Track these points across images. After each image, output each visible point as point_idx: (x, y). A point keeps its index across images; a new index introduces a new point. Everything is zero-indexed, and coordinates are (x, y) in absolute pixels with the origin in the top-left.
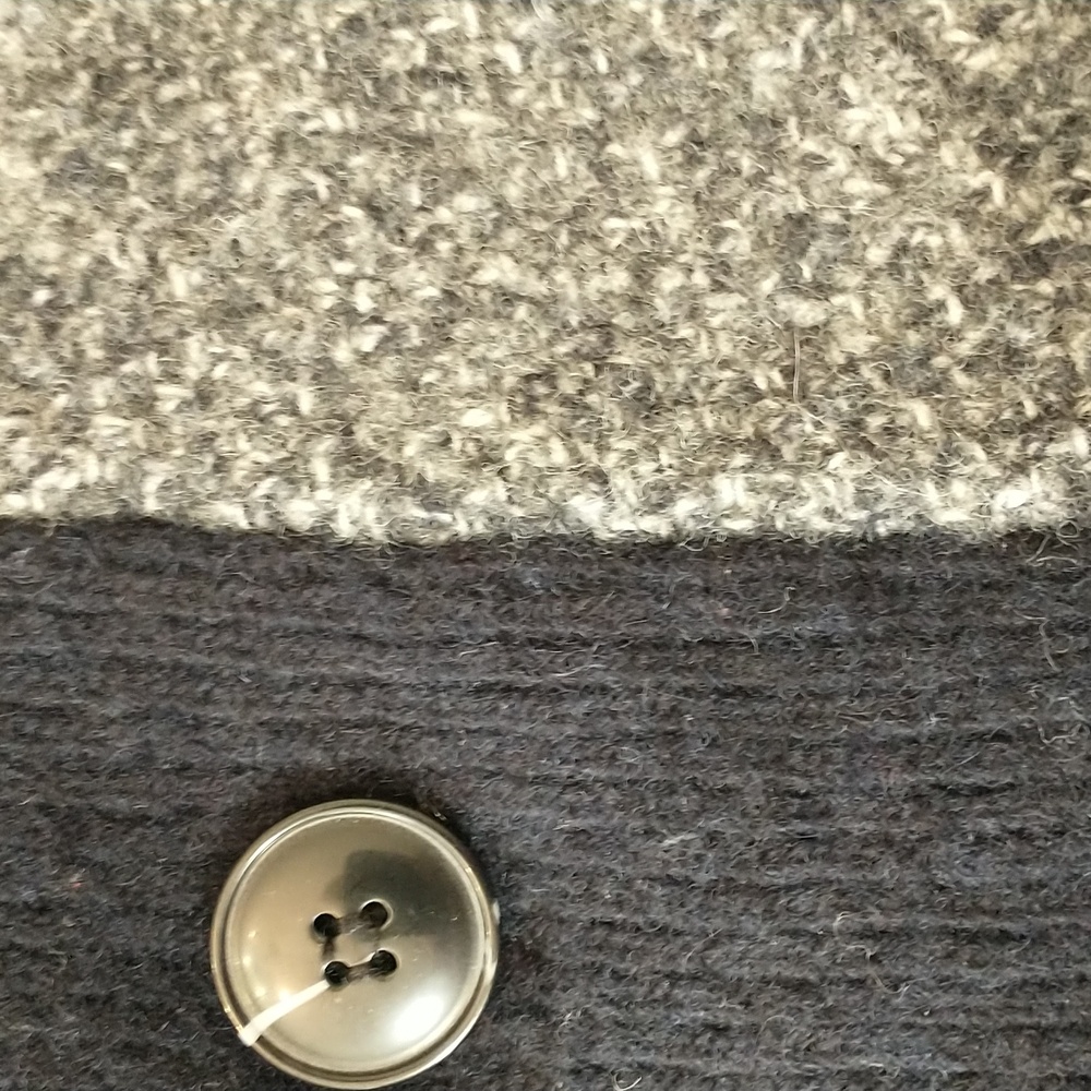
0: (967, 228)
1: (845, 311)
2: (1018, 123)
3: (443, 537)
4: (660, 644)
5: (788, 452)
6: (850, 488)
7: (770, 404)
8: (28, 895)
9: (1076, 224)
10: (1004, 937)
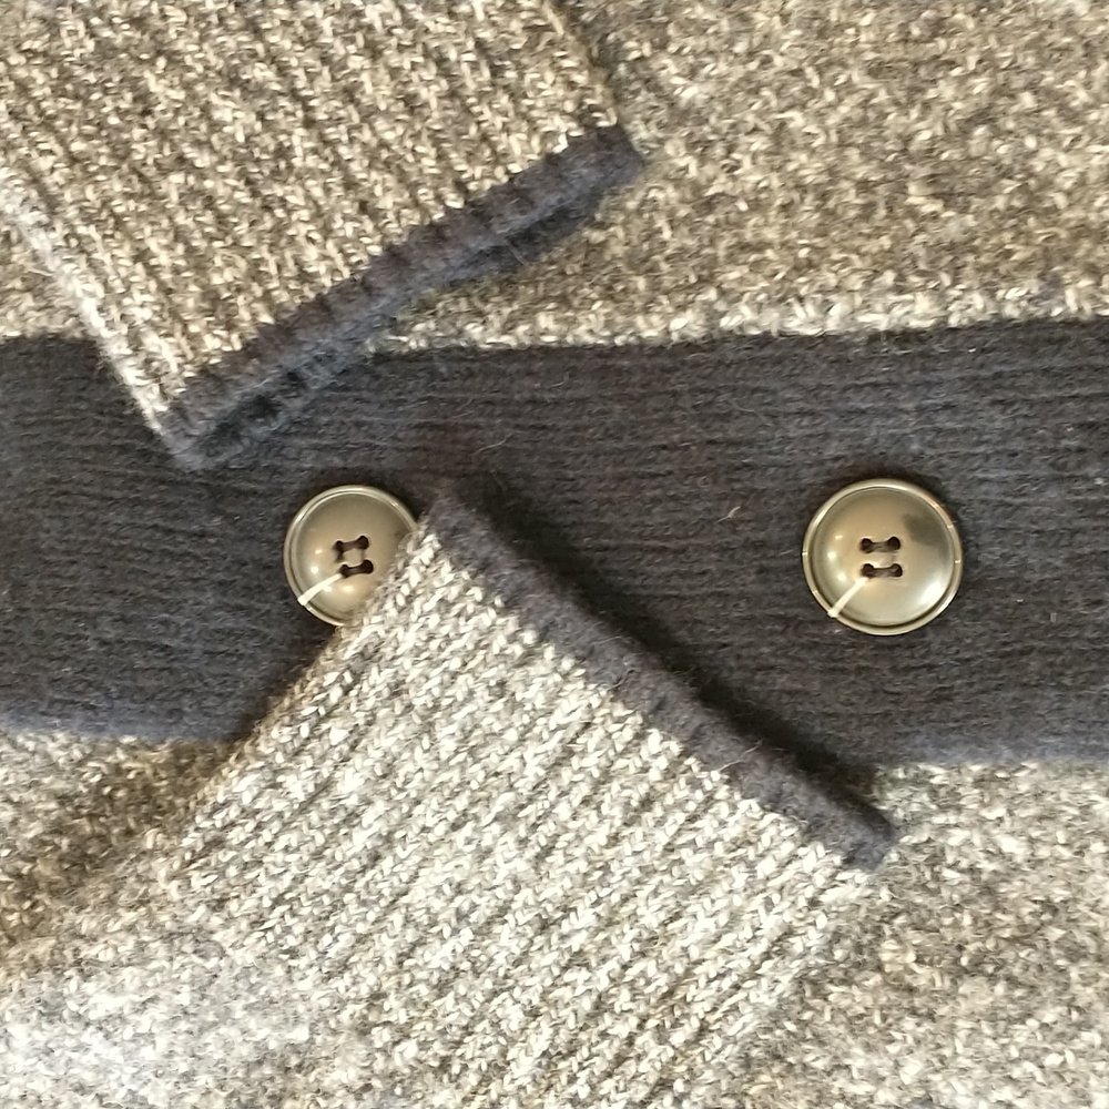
0: (677, 187)
1: (614, 235)
2: (706, 128)
3: (405, 350)
4: (504, 403)
5: (576, 302)
6: (602, 319)
7: (571, 280)
8: (195, 527)
9: (730, 184)
10: (664, 550)
